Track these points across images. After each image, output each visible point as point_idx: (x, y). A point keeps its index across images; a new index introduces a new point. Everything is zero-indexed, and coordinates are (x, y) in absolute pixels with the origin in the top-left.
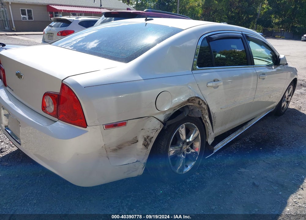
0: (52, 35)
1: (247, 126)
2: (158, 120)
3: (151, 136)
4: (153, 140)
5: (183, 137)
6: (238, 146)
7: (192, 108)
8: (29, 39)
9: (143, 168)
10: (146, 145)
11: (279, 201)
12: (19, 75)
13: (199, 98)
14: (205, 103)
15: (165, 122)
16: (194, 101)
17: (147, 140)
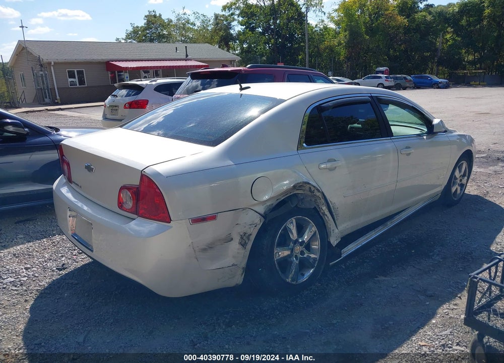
0: (117, 108)
1: (393, 221)
2: (257, 212)
3: (249, 232)
4: (253, 238)
5: (294, 235)
6: (380, 249)
7: (302, 197)
8: (83, 114)
9: (242, 274)
10: (243, 245)
11: (423, 312)
12: (89, 168)
13: (309, 183)
14: (318, 190)
15: (266, 215)
16: (304, 188)
17: (244, 238)
